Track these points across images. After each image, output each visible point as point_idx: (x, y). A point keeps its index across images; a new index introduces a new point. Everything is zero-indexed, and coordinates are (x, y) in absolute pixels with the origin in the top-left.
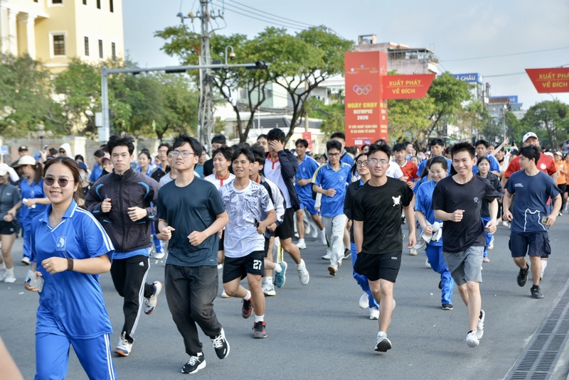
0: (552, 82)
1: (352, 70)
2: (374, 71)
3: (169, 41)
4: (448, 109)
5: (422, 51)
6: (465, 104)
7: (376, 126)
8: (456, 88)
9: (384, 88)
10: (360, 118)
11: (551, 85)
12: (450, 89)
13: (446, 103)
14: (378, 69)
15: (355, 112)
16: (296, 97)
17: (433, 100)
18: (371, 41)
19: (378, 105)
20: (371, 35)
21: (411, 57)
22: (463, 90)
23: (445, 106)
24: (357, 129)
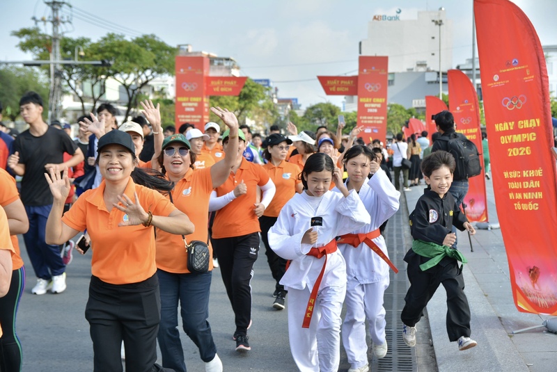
0: (336, 87)
1: (182, 70)
2: (199, 72)
3: (24, 40)
4: (249, 106)
5: (228, 59)
6: (261, 102)
7: (200, 117)
8: (254, 90)
9: (207, 86)
10: (187, 109)
11: (336, 89)
12: (250, 91)
13: (246, 101)
14: (202, 70)
15: (184, 104)
16: (131, 92)
17: (237, 98)
18: (187, 50)
19: (202, 100)
20: (187, 45)
21: (219, 64)
22: (260, 92)
23: (245, 104)
24: (185, 118)
